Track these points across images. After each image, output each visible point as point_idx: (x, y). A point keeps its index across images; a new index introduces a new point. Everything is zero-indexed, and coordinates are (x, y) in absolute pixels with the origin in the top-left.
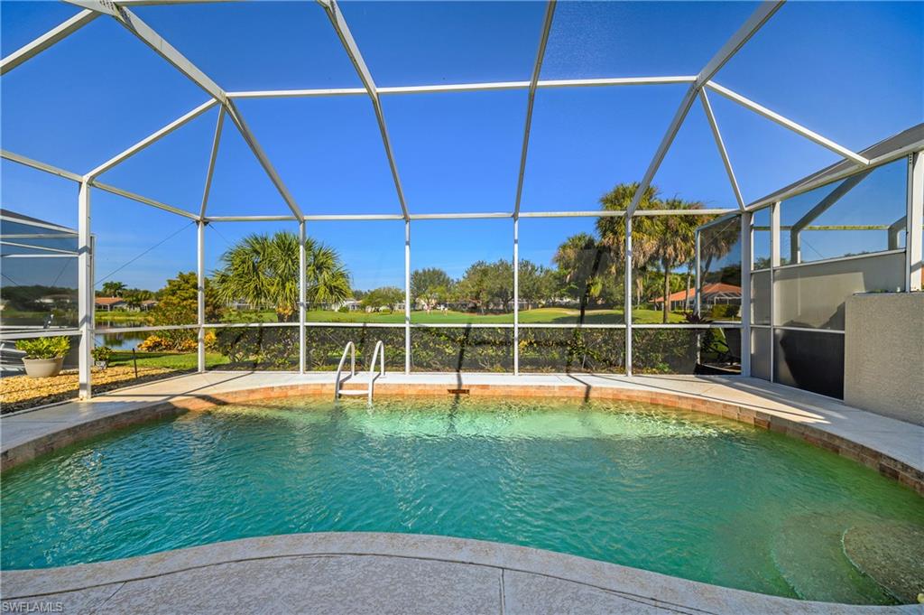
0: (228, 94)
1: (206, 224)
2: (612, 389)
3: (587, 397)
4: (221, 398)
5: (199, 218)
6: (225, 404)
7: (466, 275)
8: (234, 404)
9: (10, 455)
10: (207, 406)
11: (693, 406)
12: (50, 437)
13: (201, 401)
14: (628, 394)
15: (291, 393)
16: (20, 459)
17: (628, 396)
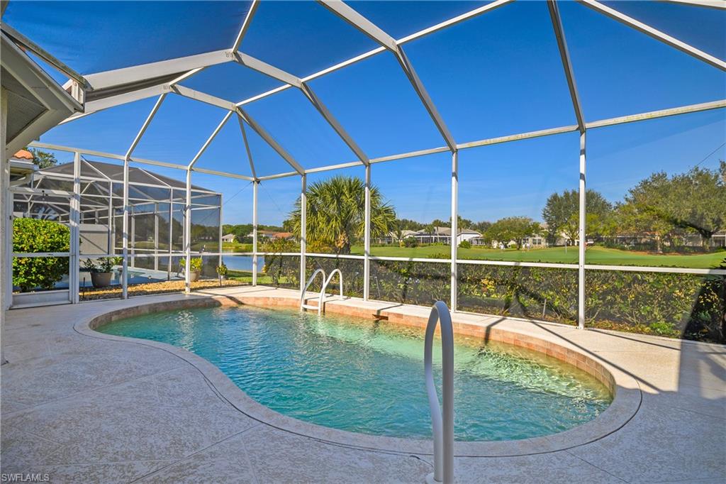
0: (238, 105)
1: (258, 182)
2: (513, 333)
3: (487, 339)
4: (240, 300)
5: (254, 179)
6: (242, 304)
7: (630, 196)
8: (249, 305)
9: (139, 308)
10: (233, 304)
11: (578, 362)
12: (155, 304)
13: (229, 300)
14: (529, 341)
15: (279, 303)
16: (143, 312)
17: (528, 344)
